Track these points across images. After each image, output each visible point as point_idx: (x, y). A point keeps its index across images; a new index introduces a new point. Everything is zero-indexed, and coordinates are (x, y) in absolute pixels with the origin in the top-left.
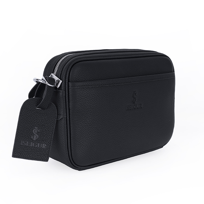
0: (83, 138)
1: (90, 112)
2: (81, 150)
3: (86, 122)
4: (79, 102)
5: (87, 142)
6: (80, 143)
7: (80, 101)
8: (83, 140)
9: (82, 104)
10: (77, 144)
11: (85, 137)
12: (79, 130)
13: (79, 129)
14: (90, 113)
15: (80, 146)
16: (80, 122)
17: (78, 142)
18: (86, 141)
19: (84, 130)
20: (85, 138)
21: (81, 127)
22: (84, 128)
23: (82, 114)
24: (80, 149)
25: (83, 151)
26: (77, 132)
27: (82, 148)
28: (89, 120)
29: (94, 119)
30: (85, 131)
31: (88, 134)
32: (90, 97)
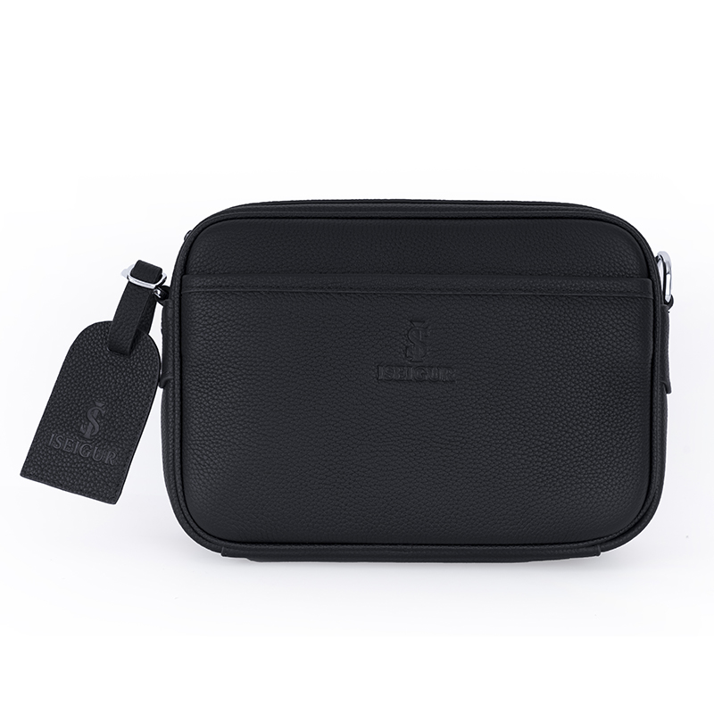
0: (211, 445)
1: (234, 368)
2: (204, 483)
3: (220, 397)
4: (202, 334)
5: (223, 461)
6: (202, 459)
7: (202, 331)
8: (210, 452)
9: (209, 341)
10: (194, 461)
11: (217, 443)
12: (201, 420)
13: (201, 418)
14: (233, 370)
15: (202, 469)
16: (206, 395)
17: (198, 456)
18: (222, 456)
19: (216, 421)
20: (218, 447)
21: (207, 409)
22: (215, 413)
23: (212, 373)
24: (200, 479)
25: (211, 484)
26: (195, 425)
27: (206, 474)
28: (230, 392)
29: (246, 391)
30: (218, 425)
31: (227, 434)
32: (234, 321)
